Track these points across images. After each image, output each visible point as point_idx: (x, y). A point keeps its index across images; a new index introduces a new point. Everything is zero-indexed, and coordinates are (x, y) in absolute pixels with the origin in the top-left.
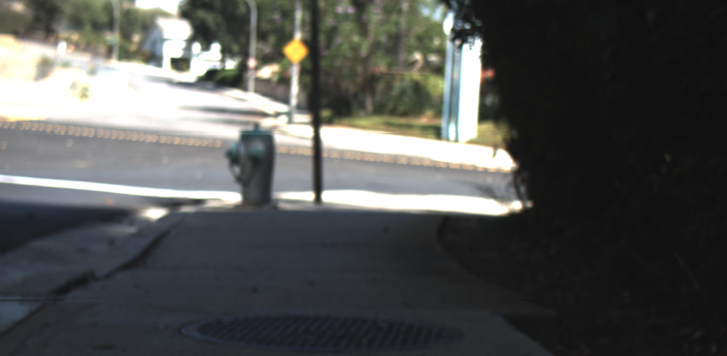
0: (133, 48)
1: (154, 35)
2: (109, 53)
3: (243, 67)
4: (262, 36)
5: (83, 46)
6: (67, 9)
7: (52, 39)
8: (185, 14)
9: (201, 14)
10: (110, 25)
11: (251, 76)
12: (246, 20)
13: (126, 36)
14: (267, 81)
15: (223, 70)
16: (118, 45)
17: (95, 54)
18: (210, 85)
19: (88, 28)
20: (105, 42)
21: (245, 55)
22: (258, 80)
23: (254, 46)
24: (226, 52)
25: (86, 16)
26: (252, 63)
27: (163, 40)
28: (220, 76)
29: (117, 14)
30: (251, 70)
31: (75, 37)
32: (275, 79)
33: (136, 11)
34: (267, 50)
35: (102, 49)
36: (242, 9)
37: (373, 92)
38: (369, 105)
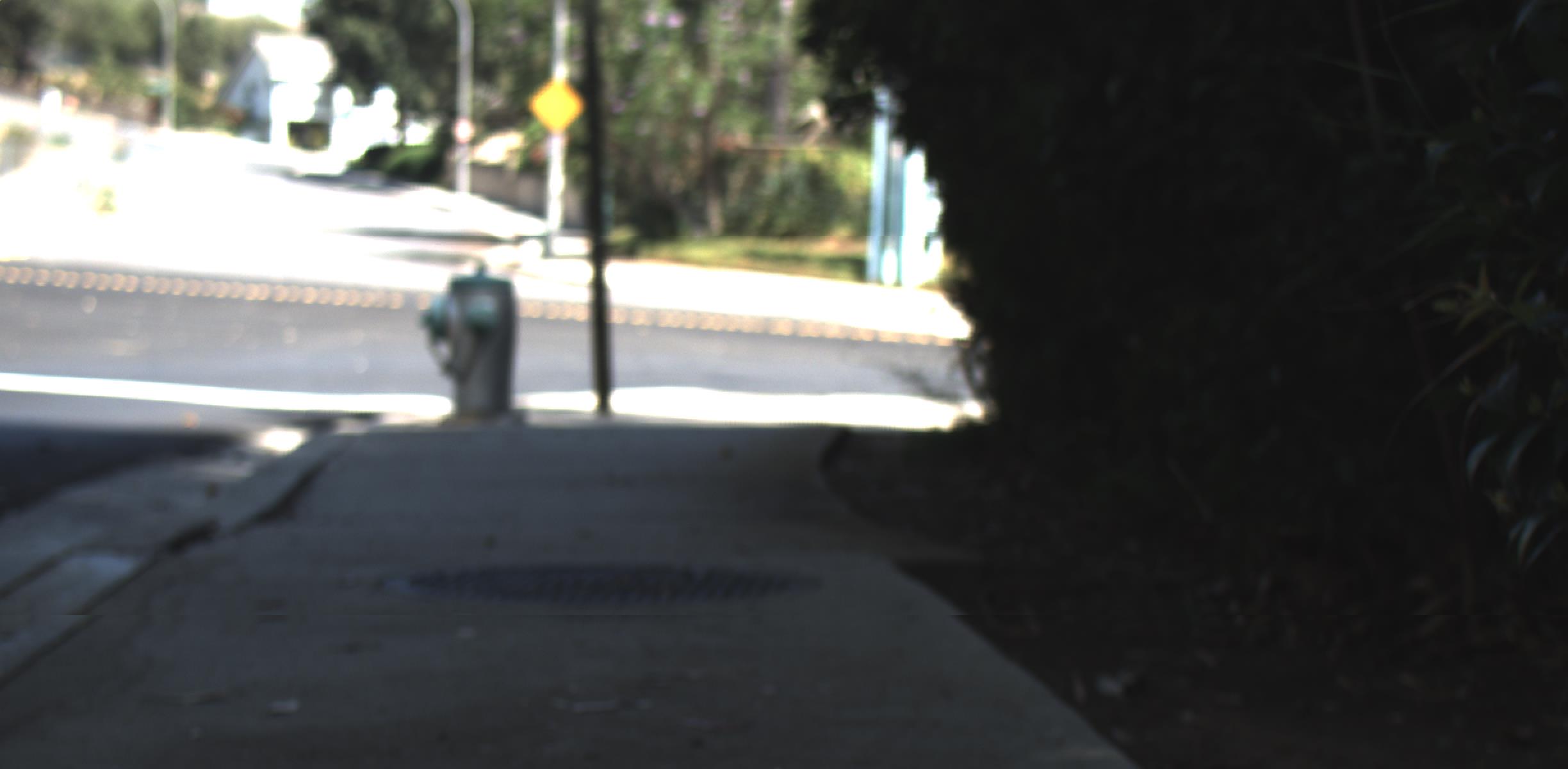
0: (206, 101)
1: (250, 74)
2: (155, 112)
3: (445, 140)
4: (485, 73)
5: (96, 100)
6: (61, 19)
7: (29, 86)
8: (316, 27)
9: (352, 26)
10: (156, 53)
11: (462, 159)
12: (449, 38)
13: (191, 76)
14: (498, 170)
15: (402, 147)
16: (174, 97)
17: (125, 116)
18: (375, 178)
19: (107, 59)
20: (145, 90)
21: (448, 113)
22: (477, 168)
23: (467, 94)
24: (408, 107)
25: (100, 34)
26: (464, 130)
27: (269, 84)
28: (395, 160)
29: (170, 29)
30: (461, 145)
31: (80, 79)
32: (515, 164)
33: (210, 22)
34: (496, 101)
35: (139, 105)
36: (440, 15)
37: (722, 189)
38: (715, 215)
